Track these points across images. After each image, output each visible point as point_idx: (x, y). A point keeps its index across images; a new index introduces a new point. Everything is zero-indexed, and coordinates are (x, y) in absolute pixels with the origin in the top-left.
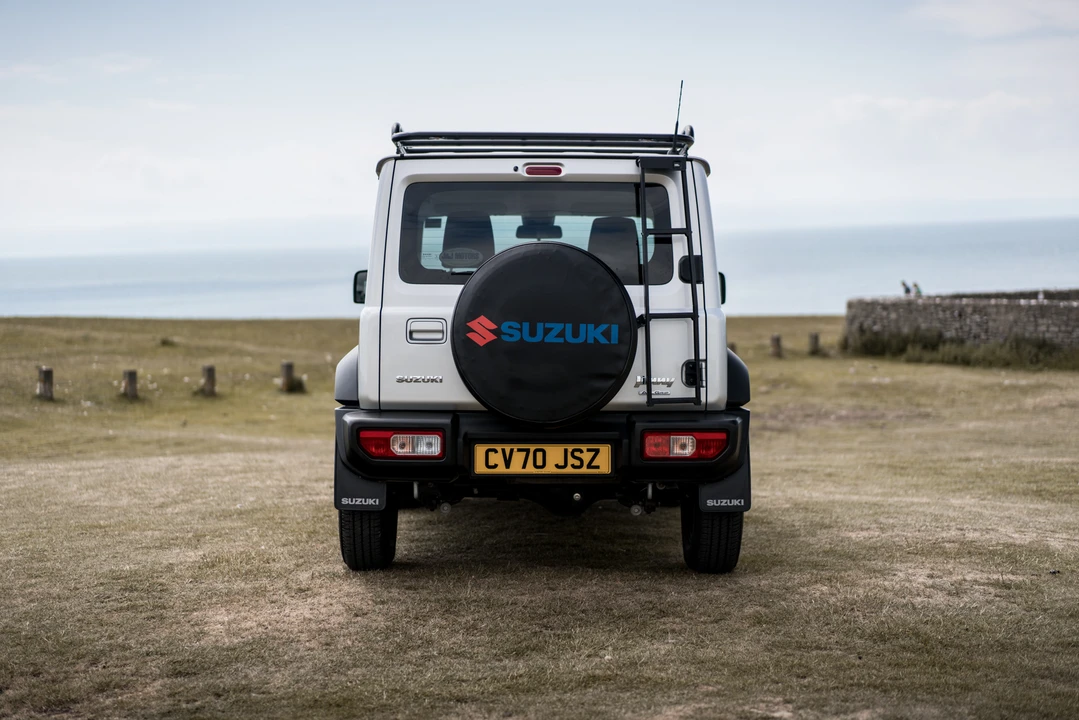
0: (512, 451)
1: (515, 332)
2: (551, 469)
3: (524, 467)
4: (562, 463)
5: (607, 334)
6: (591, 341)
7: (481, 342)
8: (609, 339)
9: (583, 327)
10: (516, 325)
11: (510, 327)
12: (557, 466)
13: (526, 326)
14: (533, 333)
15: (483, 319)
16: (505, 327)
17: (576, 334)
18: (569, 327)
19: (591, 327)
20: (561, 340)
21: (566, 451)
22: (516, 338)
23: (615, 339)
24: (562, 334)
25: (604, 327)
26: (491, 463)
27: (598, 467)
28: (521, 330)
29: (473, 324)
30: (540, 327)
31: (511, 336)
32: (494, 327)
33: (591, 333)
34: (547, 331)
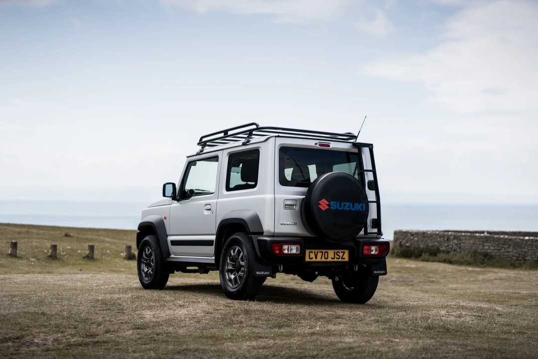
0: (317, 252)
1: (335, 205)
2: (330, 259)
3: (321, 259)
4: (333, 257)
5: (362, 207)
6: (358, 210)
7: (324, 209)
8: (363, 209)
9: (355, 204)
10: (335, 203)
11: (333, 204)
12: (332, 258)
13: (338, 203)
14: (340, 206)
15: (324, 200)
16: (332, 203)
17: (353, 207)
18: (351, 204)
19: (358, 204)
20: (349, 209)
21: (335, 252)
22: (335, 208)
23: (364, 210)
24: (349, 207)
25: (361, 204)
26: (311, 257)
27: (344, 259)
28: (336, 205)
29: (321, 202)
30: (343, 203)
31: (334, 207)
32: (328, 203)
33: (358, 207)
34: (345, 205)
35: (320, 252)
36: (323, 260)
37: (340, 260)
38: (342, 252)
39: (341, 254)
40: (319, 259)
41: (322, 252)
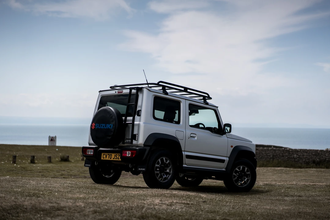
2: (112, 159)
12: (113, 159)
35: (108, 154)
36: (109, 159)
37: (117, 160)
38: (118, 155)
39: (118, 156)
40: (107, 159)
41: (109, 155)
